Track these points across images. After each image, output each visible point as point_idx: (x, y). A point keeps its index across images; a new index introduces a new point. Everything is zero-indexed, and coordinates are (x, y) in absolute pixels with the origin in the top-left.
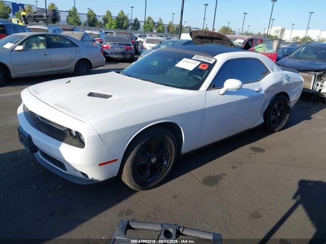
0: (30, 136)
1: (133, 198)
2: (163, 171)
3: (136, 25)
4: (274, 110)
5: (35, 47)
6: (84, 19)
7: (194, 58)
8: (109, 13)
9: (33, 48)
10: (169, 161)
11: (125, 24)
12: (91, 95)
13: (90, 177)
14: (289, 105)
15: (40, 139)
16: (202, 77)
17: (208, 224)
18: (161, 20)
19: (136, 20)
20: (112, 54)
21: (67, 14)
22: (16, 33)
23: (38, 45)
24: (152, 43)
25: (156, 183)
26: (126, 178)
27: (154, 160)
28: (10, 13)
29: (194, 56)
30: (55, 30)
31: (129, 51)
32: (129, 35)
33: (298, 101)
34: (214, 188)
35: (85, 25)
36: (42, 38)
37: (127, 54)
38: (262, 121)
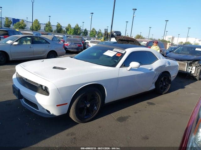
0: (19, 89)
1: (75, 127)
2: (94, 112)
3: (86, 33)
4: (161, 81)
5: (25, 43)
6: (54, 29)
7: (113, 50)
8: (69, 26)
9: (24, 44)
10: (98, 106)
11: (79, 32)
12: (54, 68)
13: (51, 113)
14: (170, 78)
15: (25, 91)
16: (117, 60)
17: (118, 142)
18: (100, 30)
19: (86, 30)
20: (70, 49)
21: (45, 25)
22: (14, 35)
23: (26, 42)
24: (94, 43)
25: (89, 119)
26: (72, 115)
27: (88, 106)
28: (11, 24)
29: (113, 49)
30: (37, 34)
31: (80, 48)
32: (81, 38)
33: (176, 77)
34: (123, 123)
35: (55, 32)
36: (29, 38)
37: (79, 49)
38: (154, 87)
